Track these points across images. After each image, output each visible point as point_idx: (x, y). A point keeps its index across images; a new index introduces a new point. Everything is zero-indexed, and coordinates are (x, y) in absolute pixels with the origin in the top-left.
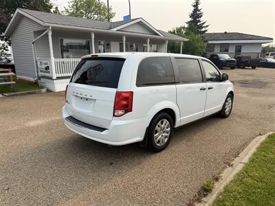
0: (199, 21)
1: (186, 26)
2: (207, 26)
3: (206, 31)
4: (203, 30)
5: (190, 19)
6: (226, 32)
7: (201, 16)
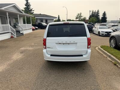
0: (30, 8)
1: (24, 9)
2: (34, 11)
3: (33, 12)
4: (32, 12)
5: (25, 7)
6: (40, 14)
7: (30, 6)
